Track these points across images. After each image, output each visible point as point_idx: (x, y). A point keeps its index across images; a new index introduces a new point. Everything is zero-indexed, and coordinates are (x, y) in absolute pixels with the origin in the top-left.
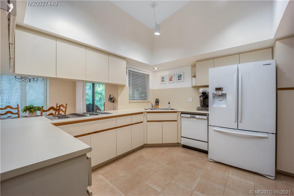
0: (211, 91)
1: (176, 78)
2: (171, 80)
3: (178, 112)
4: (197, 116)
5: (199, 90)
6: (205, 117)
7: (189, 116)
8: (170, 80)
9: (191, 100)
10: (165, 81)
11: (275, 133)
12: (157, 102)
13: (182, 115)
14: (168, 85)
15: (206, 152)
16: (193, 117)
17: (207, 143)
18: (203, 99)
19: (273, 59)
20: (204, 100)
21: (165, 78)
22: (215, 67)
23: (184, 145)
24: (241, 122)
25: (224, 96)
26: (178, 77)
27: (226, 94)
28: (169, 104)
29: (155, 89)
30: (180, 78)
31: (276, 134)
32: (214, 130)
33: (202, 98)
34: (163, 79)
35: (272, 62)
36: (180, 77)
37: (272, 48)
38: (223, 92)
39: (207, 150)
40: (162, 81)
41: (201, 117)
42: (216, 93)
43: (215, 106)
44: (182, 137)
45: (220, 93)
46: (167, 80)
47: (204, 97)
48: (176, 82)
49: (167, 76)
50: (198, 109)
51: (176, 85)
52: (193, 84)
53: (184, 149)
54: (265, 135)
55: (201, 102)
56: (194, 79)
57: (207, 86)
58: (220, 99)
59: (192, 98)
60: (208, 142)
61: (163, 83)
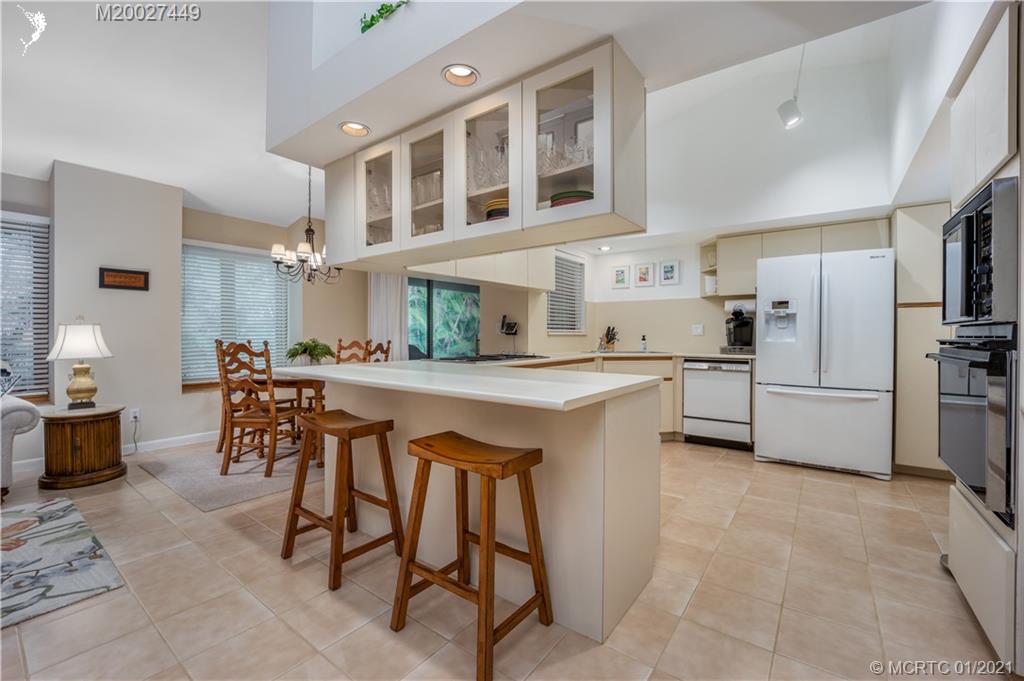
0: (762, 308)
1: (660, 273)
2: (645, 280)
3: (677, 357)
4: (724, 366)
5: (724, 306)
6: (746, 368)
7: (705, 366)
8: (642, 279)
9: (700, 331)
10: (626, 280)
11: (891, 389)
12: (610, 336)
13: (687, 365)
14: (635, 293)
15: (748, 448)
16: (715, 369)
17: (749, 426)
18: (734, 327)
19: (890, 246)
20: (738, 329)
21: (626, 273)
22: (766, 257)
23: (691, 436)
24: (825, 372)
25: (791, 318)
26: (666, 272)
27: (794, 315)
28: (644, 339)
29: (596, 301)
30: (669, 275)
31: (894, 392)
32: (768, 392)
33: (731, 325)
34: (620, 278)
35: (889, 252)
36: (669, 272)
37: (890, 219)
38: (788, 311)
39: (748, 441)
40: (618, 282)
41: (734, 367)
42: (773, 311)
43: (769, 340)
44: (684, 417)
45: (782, 312)
46: (632, 277)
47: (737, 323)
48: (657, 285)
49: (632, 268)
50: (723, 351)
51: (659, 292)
52: (707, 290)
53: (690, 446)
54: (874, 395)
55: (729, 334)
56: (708, 278)
57: (753, 297)
58: (780, 326)
59: (701, 326)
60: (751, 424)
61: (620, 285)
